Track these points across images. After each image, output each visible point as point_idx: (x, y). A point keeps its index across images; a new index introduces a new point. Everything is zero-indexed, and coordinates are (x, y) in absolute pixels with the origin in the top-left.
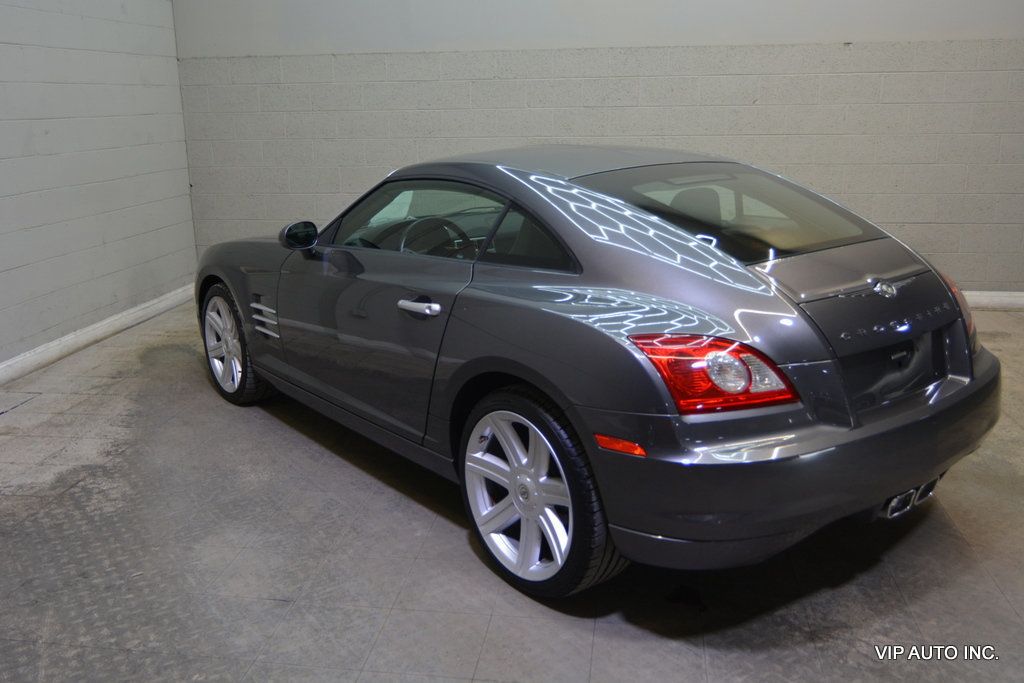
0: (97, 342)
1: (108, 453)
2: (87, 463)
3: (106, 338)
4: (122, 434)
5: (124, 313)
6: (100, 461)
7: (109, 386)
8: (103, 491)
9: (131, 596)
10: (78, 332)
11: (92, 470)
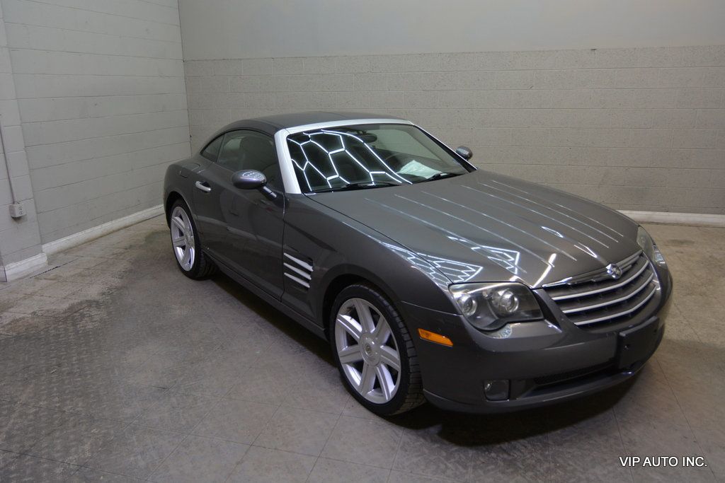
0: (126, 227)
1: (104, 294)
2: (90, 299)
3: (132, 225)
4: (116, 282)
5: (145, 211)
6: (97, 298)
7: (121, 254)
8: (91, 316)
9: (79, 379)
10: (113, 222)
11: (90, 303)
